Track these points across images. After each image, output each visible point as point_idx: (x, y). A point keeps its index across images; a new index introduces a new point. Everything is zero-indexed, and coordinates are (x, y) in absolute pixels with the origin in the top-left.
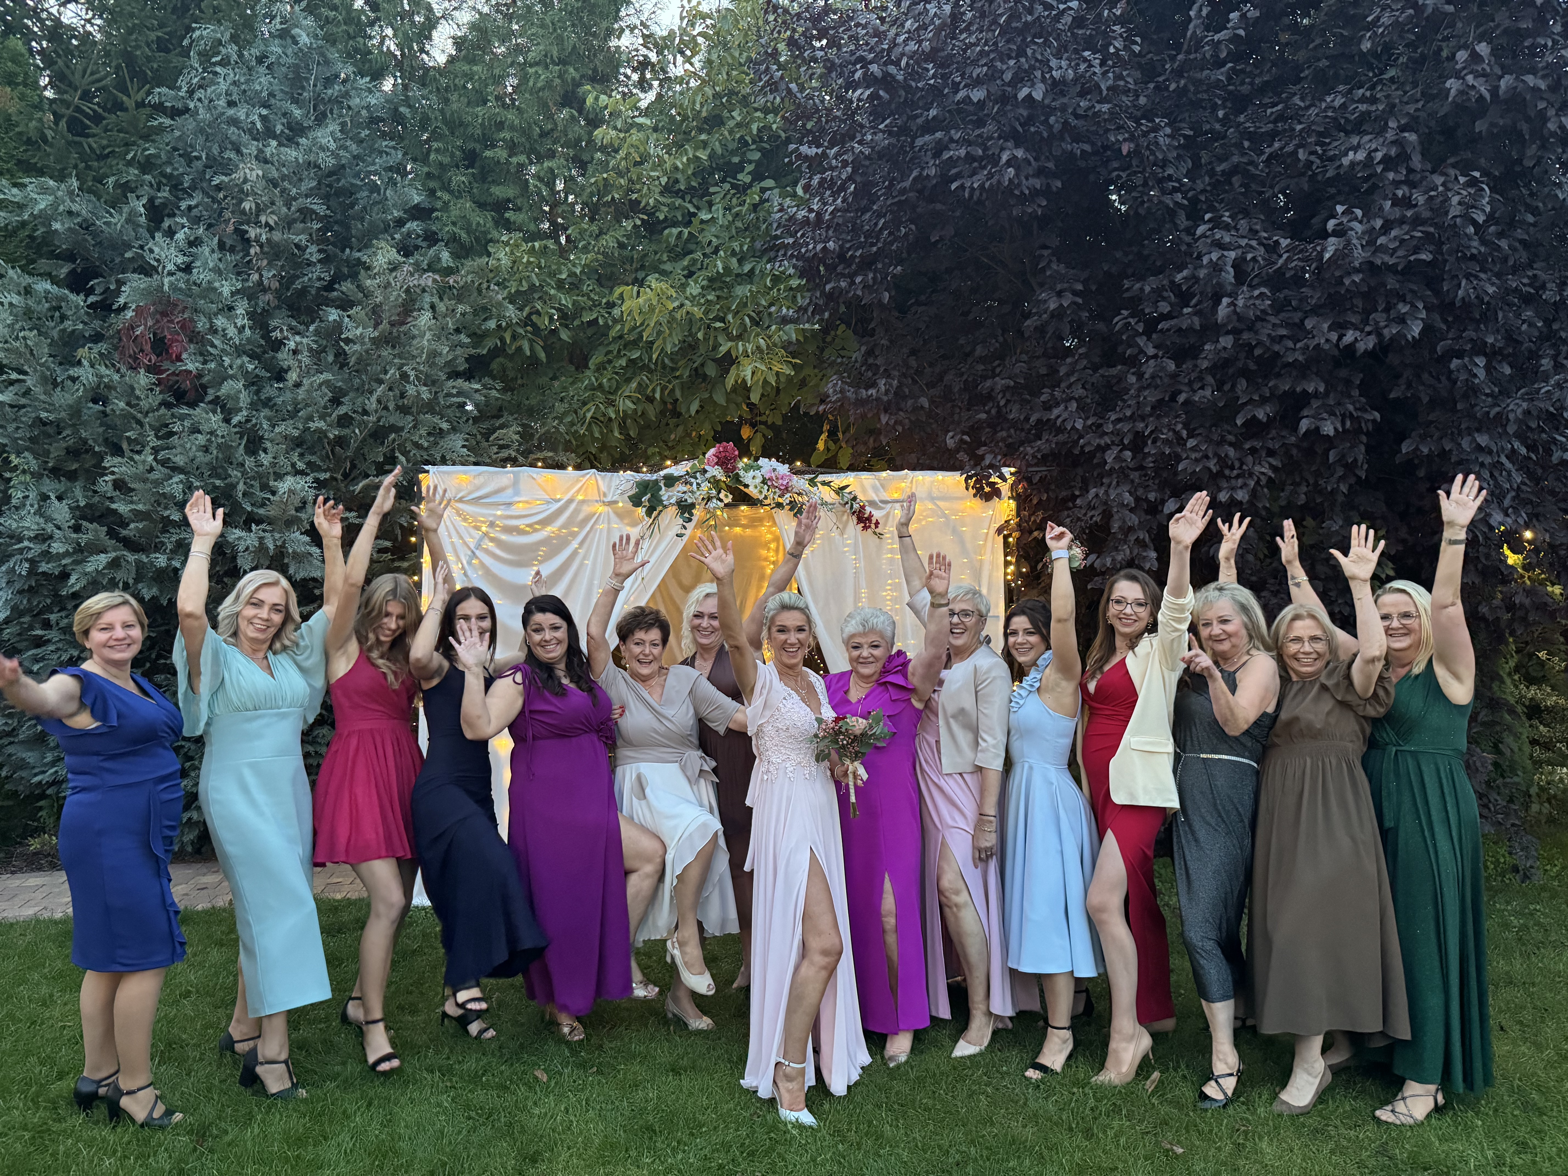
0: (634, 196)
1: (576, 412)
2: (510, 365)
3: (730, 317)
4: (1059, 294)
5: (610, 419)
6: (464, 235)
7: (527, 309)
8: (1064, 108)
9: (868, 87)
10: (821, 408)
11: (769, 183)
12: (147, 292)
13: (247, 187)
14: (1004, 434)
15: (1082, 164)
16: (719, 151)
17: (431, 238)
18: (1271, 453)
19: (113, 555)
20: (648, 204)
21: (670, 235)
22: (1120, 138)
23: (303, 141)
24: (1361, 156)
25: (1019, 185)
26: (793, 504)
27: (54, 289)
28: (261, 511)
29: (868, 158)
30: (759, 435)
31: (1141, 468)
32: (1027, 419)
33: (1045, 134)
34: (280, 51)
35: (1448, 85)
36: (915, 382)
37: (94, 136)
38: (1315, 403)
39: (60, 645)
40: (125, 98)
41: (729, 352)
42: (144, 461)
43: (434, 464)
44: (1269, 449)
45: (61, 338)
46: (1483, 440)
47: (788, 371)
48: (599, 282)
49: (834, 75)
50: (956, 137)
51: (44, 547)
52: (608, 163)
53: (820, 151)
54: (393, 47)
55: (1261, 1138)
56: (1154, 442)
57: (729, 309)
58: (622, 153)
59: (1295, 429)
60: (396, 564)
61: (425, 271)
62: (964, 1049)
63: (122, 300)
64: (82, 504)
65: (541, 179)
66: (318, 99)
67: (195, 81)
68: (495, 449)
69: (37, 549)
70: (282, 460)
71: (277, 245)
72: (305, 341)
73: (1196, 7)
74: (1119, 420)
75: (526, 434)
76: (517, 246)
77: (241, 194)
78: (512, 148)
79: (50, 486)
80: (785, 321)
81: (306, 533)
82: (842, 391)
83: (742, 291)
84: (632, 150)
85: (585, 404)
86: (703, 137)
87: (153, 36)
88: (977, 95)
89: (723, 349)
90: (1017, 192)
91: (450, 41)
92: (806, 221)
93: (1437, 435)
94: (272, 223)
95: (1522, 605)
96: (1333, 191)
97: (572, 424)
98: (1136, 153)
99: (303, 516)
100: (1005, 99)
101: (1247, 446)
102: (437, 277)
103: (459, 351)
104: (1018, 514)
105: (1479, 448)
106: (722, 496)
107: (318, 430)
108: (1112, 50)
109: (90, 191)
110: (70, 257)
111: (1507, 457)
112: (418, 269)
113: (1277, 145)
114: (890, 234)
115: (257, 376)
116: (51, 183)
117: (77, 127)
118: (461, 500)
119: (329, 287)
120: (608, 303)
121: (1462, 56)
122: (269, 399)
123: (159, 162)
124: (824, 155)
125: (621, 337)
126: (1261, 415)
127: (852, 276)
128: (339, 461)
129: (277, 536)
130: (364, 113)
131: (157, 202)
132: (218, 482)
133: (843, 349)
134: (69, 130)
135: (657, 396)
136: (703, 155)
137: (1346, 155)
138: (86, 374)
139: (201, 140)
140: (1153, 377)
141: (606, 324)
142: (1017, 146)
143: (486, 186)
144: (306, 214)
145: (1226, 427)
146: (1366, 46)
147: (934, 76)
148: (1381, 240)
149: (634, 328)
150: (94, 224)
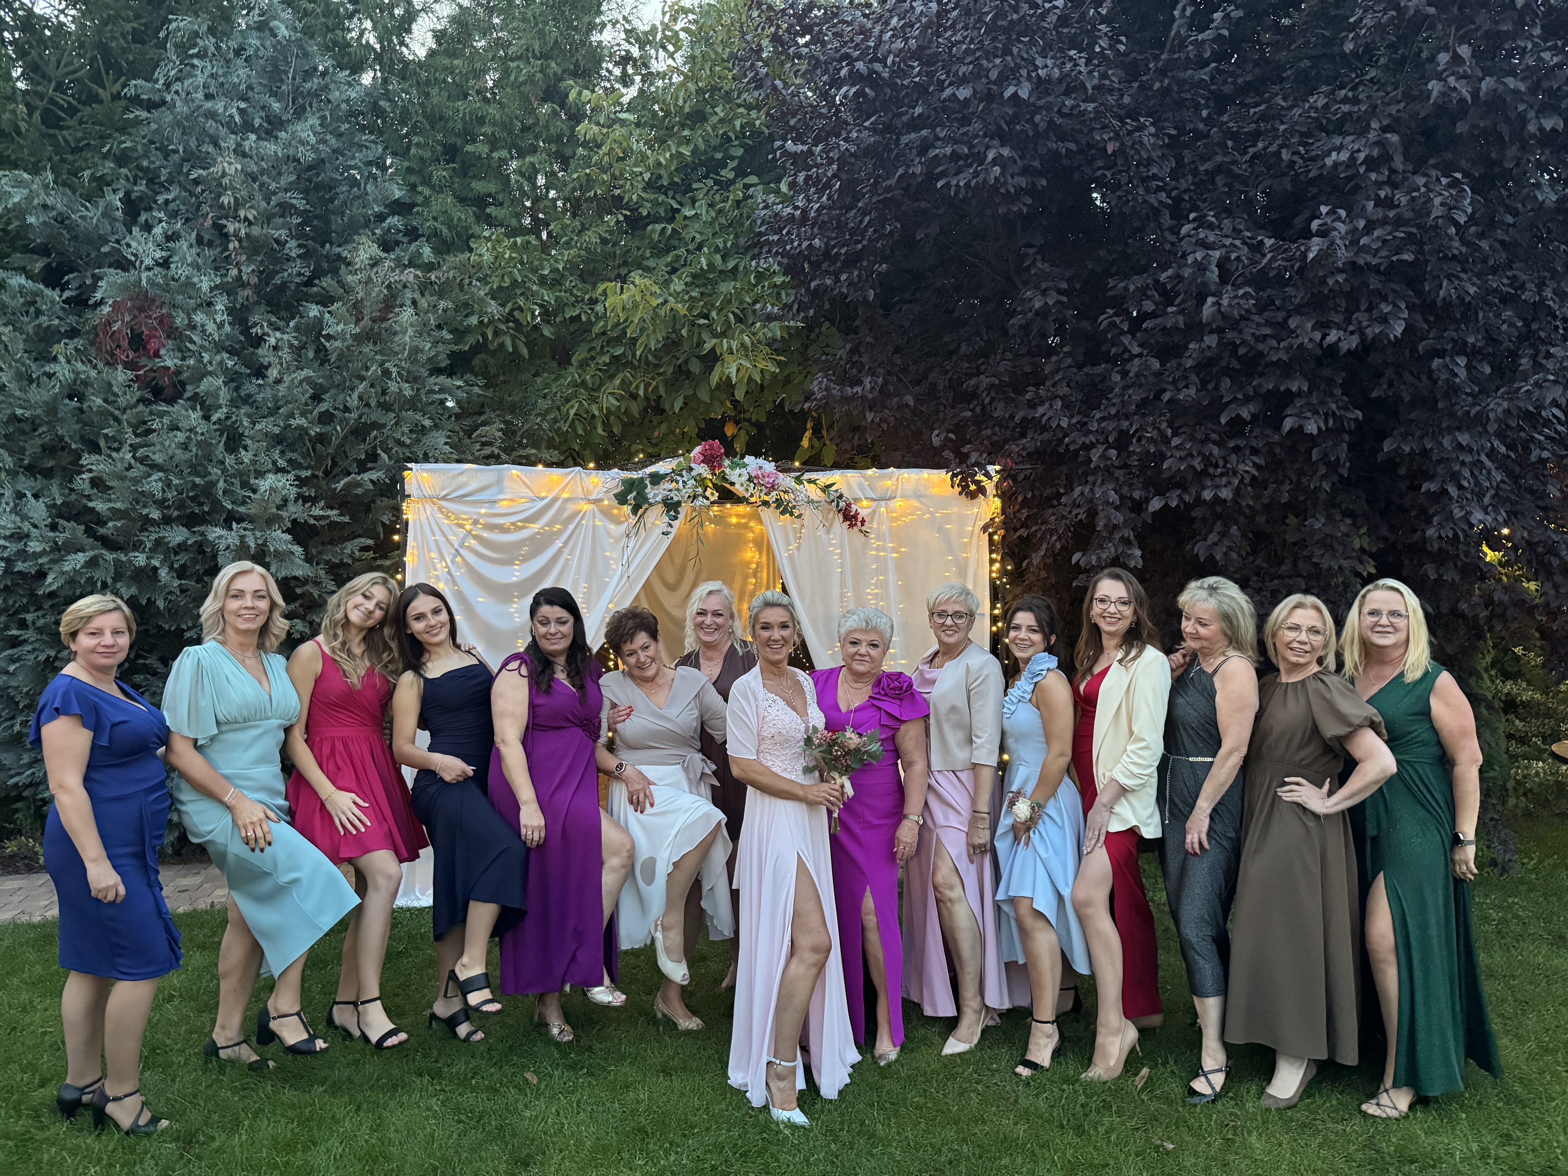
0: (617, 192)
1: (559, 409)
2: (491, 361)
3: (714, 314)
4: (1044, 293)
5: (593, 416)
6: (445, 231)
7: (509, 306)
8: (1048, 107)
9: (853, 85)
10: (806, 406)
11: (753, 179)
12: (124, 288)
13: (226, 181)
14: (988, 432)
15: (1066, 162)
16: (702, 147)
17: (413, 234)
18: (1255, 451)
19: (92, 553)
20: (631, 199)
21: (654, 231)
22: (1106, 137)
23: (282, 135)
24: (1344, 156)
25: (1005, 183)
26: (779, 502)
27: (29, 284)
28: (242, 509)
29: (852, 155)
30: (743, 432)
31: (1125, 466)
32: (1012, 417)
33: (1031, 133)
34: (258, 43)
35: (1430, 87)
36: (900, 380)
37: (68, 128)
38: (1299, 403)
39: (37, 645)
40: (100, 91)
41: (713, 350)
42: (122, 459)
43: (417, 462)
44: (1252, 448)
45: (36, 334)
46: (1464, 438)
47: (773, 368)
48: (582, 278)
49: (818, 72)
50: (942, 135)
51: (20, 546)
52: (590, 158)
53: (805, 148)
54: (372, 40)
55: (1250, 1133)
56: (1139, 440)
57: (713, 305)
58: (605, 149)
59: (1278, 427)
60: (379, 562)
61: (406, 267)
62: (954, 1046)
63: (98, 296)
64: (59, 502)
65: (522, 174)
66: (296, 92)
67: (172, 73)
68: (478, 446)
69: (13, 547)
70: (262, 457)
71: (256, 239)
72: (285, 337)
73: (1180, 6)
74: (1103, 419)
75: (509, 431)
76: (499, 241)
77: (219, 188)
78: (494, 143)
79: (26, 484)
80: (770, 318)
81: (287, 531)
82: (827, 389)
83: (727, 287)
84: (615, 146)
85: (568, 400)
86: (686, 133)
87: (128, 27)
88: (964, 93)
89: (708, 346)
90: (1002, 191)
91: (430, 34)
92: (791, 218)
93: (1418, 433)
94: (251, 217)
95: (1501, 602)
96: (1315, 190)
97: (555, 421)
98: (1121, 152)
99: (284, 514)
100: (989, 97)
101: (1231, 444)
102: (419, 273)
103: (441, 347)
104: (1003, 511)
105: (1460, 447)
106: (708, 493)
107: (300, 428)
108: (1097, 49)
109: (65, 184)
110: (44, 251)
111: (1487, 456)
112: (400, 265)
113: (1260, 145)
114: (875, 231)
115: (236, 372)
116: (26, 176)
117: (51, 120)
118: (444, 498)
119: (309, 283)
120: (590, 299)
121: (1443, 58)
122: (249, 396)
123: (135, 155)
124: (810, 152)
125: (604, 333)
126: (1245, 414)
127: (836, 275)
128: (320, 459)
129: (258, 534)
130: (344, 106)
131: (134, 196)
132: (198, 480)
133: (828, 346)
134: (43, 123)
135: (641, 393)
136: (686, 151)
137: (1329, 154)
138: (62, 370)
139: (178, 133)
140: (1137, 376)
141: (589, 319)
142: (1002, 146)
143: (467, 181)
144: (285, 208)
145: (1210, 425)
146: (1349, 47)
147: (919, 74)
148: (1364, 241)
149: (618, 324)
150: (69, 218)
